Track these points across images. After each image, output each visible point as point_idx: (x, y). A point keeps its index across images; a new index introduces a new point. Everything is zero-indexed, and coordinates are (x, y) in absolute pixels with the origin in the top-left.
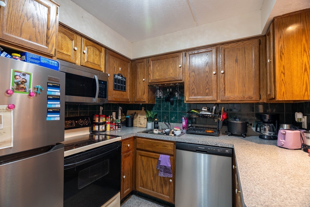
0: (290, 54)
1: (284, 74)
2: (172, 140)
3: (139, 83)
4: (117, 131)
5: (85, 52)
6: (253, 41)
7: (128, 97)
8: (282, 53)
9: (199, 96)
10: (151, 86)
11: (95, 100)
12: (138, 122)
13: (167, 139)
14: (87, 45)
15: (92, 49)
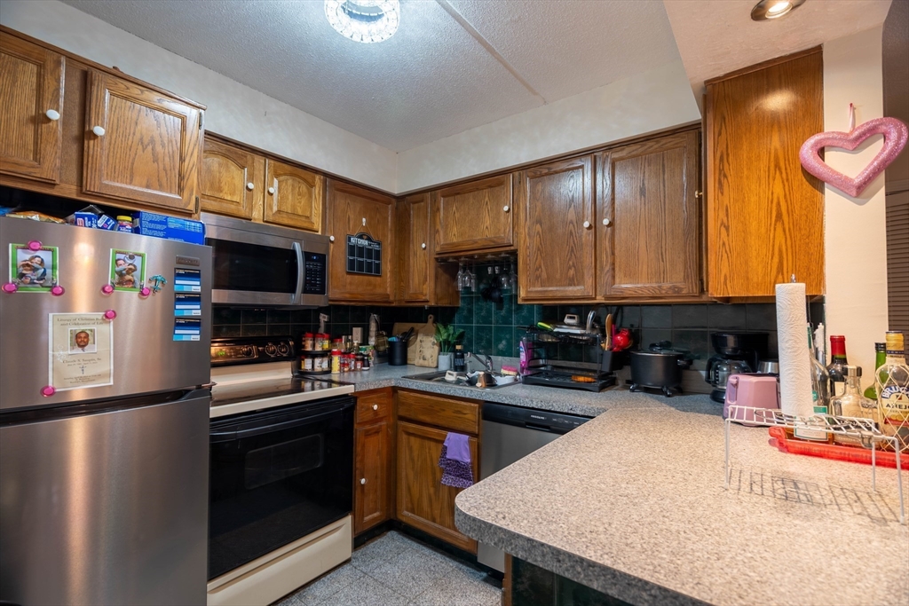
0: (741, 178)
1: (727, 228)
2: (474, 397)
3: (415, 254)
4: (359, 374)
5: (271, 190)
6: (682, 138)
7: (388, 290)
8: (722, 175)
9: (552, 286)
10: (444, 260)
11: (297, 299)
12: (418, 354)
13: (462, 395)
14: (277, 175)
15: (290, 182)
